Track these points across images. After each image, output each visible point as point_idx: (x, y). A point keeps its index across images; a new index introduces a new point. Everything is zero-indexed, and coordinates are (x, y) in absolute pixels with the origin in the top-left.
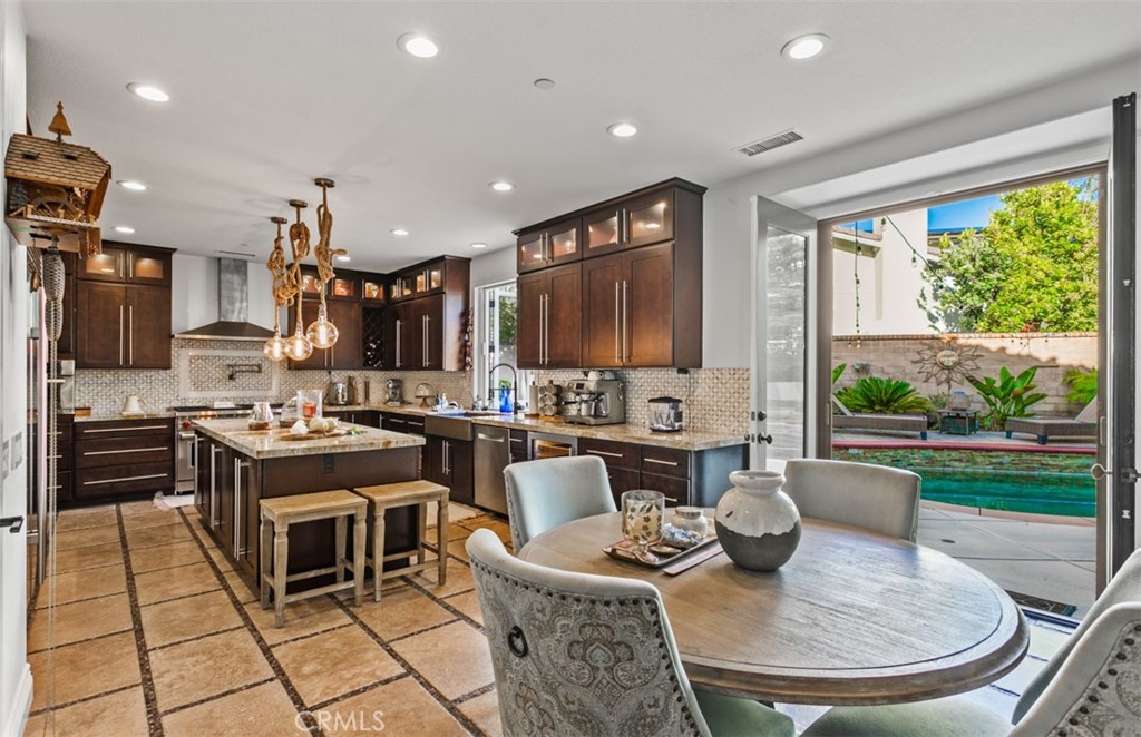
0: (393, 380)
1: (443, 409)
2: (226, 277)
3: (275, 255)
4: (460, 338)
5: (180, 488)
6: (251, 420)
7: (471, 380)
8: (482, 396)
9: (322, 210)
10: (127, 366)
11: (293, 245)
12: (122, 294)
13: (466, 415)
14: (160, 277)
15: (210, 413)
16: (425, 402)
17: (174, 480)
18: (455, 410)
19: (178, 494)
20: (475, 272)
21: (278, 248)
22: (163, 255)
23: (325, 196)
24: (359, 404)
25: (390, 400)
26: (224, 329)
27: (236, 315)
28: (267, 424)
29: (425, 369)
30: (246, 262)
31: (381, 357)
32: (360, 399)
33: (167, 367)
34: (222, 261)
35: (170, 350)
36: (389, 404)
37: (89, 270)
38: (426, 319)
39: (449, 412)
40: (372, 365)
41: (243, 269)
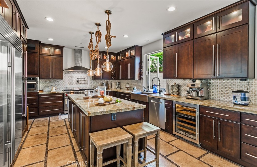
0: (118, 82)
1: (135, 92)
2: (77, 54)
3: (90, 44)
4: (139, 70)
5: (65, 112)
6: (84, 96)
7: (142, 82)
8: (146, 87)
9: (108, 22)
10: (52, 79)
11: (96, 38)
12: (51, 59)
13: (142, 93)
14: (60, 54)
15: (73, 92)
16: (128, 89)
17: (64, 110)
18: (139, 92)
19: (65, 114)
20: (143, 50)
21: (91, 41)
22: (61, 48)
23: (108, 17)
24: (110, 89)
25: (117, 88)
26: (76, 68)
27: (79, 64)
28: (89, 97)
29: (129, 79)
30: (81, 50)
31: (115, 76)
32: (110, 88)
33: (62, 78)
34: (76, 50)
35: (63, 74)
36: (117, 89)
37: (43, 52)
38: (129, 65)
39: (137, 92)
40: (113, 78)
41: (81, 52)
